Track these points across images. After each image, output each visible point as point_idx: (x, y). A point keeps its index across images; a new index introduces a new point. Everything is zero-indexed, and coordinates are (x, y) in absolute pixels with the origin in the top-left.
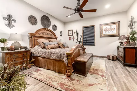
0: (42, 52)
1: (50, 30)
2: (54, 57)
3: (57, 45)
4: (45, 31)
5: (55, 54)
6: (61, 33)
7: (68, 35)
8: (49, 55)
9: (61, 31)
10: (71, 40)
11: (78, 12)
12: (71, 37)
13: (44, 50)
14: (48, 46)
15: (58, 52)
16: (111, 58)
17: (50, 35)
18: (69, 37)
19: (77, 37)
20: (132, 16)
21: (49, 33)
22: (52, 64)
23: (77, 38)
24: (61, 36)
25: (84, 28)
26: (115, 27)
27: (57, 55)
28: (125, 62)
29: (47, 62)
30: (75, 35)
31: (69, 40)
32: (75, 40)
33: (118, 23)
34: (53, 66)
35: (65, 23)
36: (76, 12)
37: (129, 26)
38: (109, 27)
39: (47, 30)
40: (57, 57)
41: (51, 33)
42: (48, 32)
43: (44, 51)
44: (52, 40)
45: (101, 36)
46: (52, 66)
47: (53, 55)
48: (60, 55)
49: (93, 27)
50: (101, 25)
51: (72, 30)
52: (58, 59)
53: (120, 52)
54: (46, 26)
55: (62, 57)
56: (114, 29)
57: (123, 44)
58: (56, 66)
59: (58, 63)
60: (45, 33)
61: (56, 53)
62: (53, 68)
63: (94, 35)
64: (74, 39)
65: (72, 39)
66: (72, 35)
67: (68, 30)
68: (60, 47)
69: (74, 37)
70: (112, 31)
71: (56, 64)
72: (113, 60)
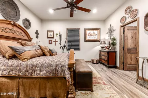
0: (10, 67)
1: (18, 25)
2: (44, 73)
3: (39, 51)
4: (10, 27)
5: (45, 67)
6: (37, 33)
7: (48, 38)
8: (30, 71)
9: (37, 31)
10: (52, 43)
11: (70, 8)
12: (52, 40)
13: (15, 62)
14: (23, 54)
15: (50, 62)
16: (95, 62)
17: (19, 33)
18: (49, 40)
19: (60, 40)
20: (111, 25)
21: (18, 31)
22: (38, 86)
23: (60, 42)
24: (37, 37)
25: (68, 30)
26: (96, 32)
27: (48, 69)
28: (108, 64)
29: (23, 85)
30: (57, 38)
31: (49, 43)
32: (58, 43)
33: (99, 29)
34: (40, 90)
35: (42, 21)
36: (67, 7)
37: (107, 33)
38: (92, 32)
39: (14, 25)
40: (50, 72)
41: (20, 31)
42: (15, 28)
43: (16, 64)
44: (27, 42)
45: (86, 41)
46: (38, 89)
47: (41, 71)
48: (56, 68)
49: (78, 30)
50: (85, 30)
51: (53, 31)
52: (51, 75)
53: (101, 56)
54: (10, 16)
55: (60, 71)
56: (96, 35)
57: (105, 48)
58: (45, 88)
59: (50, 83)
60: (7, 30)
61: (46, 65)
62: (40, 93)
63: (79, 40)
64: (56, 42)
65: (54, 43)
66: (53, 38)
67: (48, 31)
68: (44, 54)
69: (56, 40)
70: (95, 36)
71: (45, 84)
72: (97, 64)
